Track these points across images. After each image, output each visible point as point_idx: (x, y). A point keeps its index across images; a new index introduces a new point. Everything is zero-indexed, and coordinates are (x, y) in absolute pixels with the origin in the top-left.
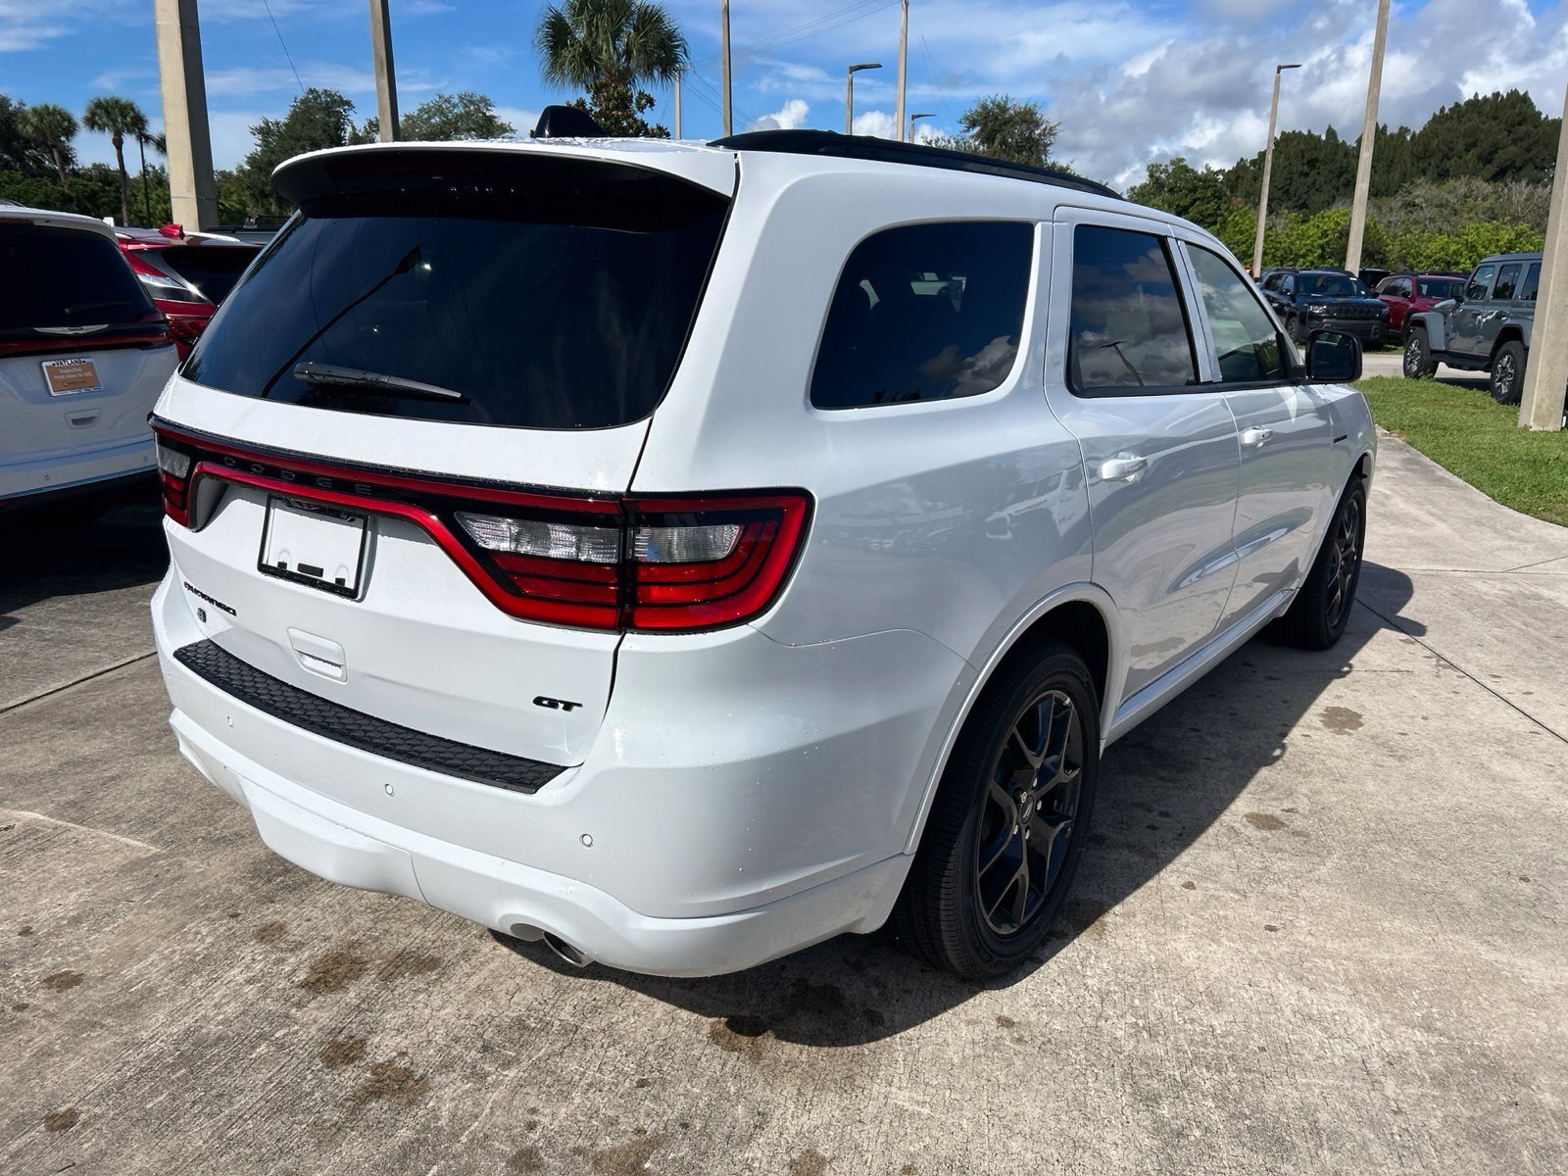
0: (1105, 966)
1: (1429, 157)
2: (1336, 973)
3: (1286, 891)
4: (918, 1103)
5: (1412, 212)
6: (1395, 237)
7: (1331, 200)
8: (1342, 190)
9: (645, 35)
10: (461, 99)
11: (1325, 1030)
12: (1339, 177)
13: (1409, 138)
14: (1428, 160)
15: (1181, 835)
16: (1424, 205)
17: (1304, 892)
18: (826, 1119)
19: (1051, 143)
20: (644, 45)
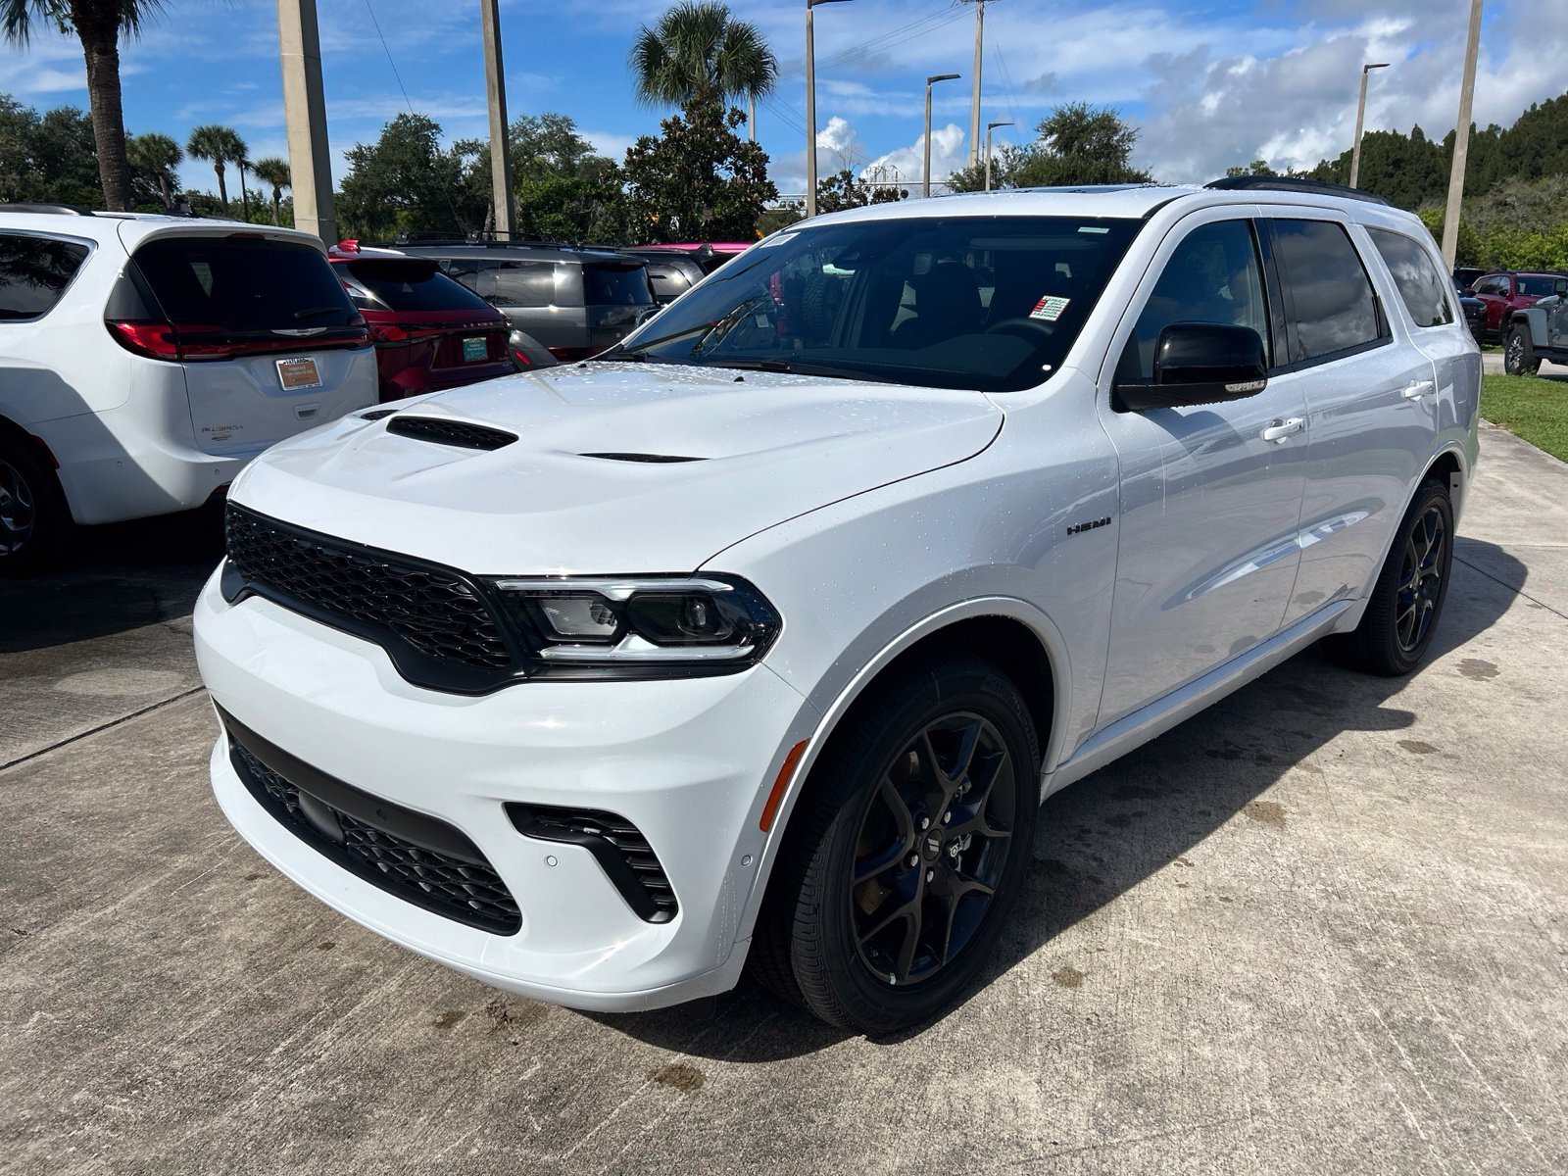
0: (1290, 849)
1: (1520, 155)
2: (1498, 858)
3: (1444, 798)
4: (1149, 938)
5: (1503, 212)
6: (1487, 236)
7: (1417, 200)
8: (1429, 190)
9: (736, 53)
10: (544, 120)
11: (1494, 897)
12: (1426, 177)
13: (1499, 136)
14: (1520, 158)
15: (1341, 756)
16: (1516, 204)
17: (1461, 799)
18: (1075, 948)
19: (1130, 150)
20: (735, 63)
